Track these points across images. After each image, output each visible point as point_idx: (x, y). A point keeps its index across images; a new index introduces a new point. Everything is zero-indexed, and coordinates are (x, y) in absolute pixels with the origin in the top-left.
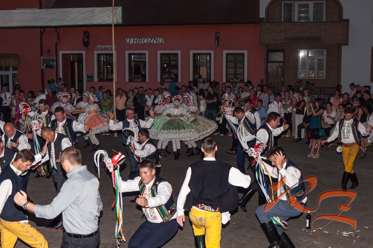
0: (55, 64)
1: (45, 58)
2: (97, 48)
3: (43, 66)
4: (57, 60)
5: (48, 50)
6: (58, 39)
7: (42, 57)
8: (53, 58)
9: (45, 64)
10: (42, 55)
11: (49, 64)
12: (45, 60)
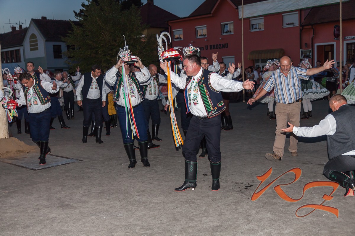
0: (311, 54)
1: (303, 50)
2: (346, 38)
3: (301, 56)
4: (313, 52)
5: (306, 44)
6: (313, 34)
7: (301, 49)
8: (310, 50)
9: (303, 55)
10: (301, 48)
11: (306, 55)
12: (303, 52)
